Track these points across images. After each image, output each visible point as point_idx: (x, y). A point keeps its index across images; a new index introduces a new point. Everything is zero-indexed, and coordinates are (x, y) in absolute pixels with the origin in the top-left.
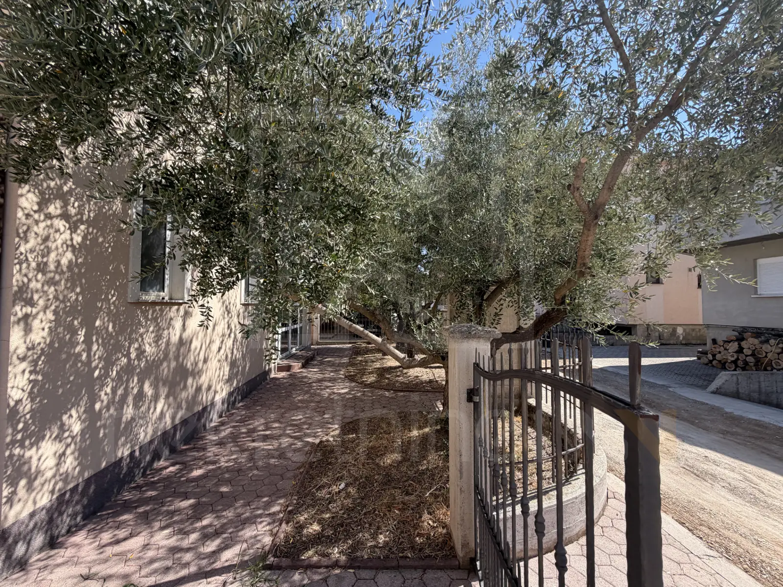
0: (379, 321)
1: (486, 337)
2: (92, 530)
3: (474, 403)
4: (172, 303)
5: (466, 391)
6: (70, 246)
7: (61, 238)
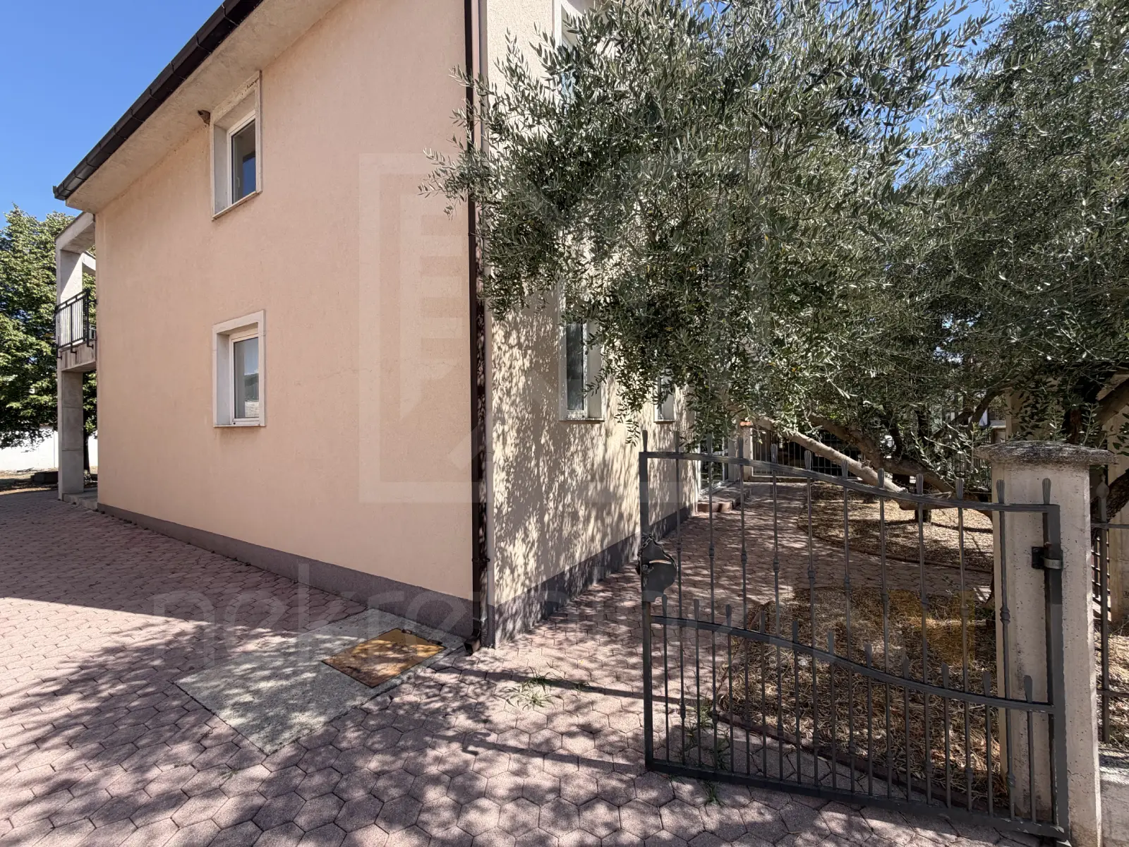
0: (856, 440)
1: (1074, 463)
2: (550, 629)
3: (1047, 571)
4: (592, 421)
5: (1030, 551)
6: (523, 371)
7: (518, 364)
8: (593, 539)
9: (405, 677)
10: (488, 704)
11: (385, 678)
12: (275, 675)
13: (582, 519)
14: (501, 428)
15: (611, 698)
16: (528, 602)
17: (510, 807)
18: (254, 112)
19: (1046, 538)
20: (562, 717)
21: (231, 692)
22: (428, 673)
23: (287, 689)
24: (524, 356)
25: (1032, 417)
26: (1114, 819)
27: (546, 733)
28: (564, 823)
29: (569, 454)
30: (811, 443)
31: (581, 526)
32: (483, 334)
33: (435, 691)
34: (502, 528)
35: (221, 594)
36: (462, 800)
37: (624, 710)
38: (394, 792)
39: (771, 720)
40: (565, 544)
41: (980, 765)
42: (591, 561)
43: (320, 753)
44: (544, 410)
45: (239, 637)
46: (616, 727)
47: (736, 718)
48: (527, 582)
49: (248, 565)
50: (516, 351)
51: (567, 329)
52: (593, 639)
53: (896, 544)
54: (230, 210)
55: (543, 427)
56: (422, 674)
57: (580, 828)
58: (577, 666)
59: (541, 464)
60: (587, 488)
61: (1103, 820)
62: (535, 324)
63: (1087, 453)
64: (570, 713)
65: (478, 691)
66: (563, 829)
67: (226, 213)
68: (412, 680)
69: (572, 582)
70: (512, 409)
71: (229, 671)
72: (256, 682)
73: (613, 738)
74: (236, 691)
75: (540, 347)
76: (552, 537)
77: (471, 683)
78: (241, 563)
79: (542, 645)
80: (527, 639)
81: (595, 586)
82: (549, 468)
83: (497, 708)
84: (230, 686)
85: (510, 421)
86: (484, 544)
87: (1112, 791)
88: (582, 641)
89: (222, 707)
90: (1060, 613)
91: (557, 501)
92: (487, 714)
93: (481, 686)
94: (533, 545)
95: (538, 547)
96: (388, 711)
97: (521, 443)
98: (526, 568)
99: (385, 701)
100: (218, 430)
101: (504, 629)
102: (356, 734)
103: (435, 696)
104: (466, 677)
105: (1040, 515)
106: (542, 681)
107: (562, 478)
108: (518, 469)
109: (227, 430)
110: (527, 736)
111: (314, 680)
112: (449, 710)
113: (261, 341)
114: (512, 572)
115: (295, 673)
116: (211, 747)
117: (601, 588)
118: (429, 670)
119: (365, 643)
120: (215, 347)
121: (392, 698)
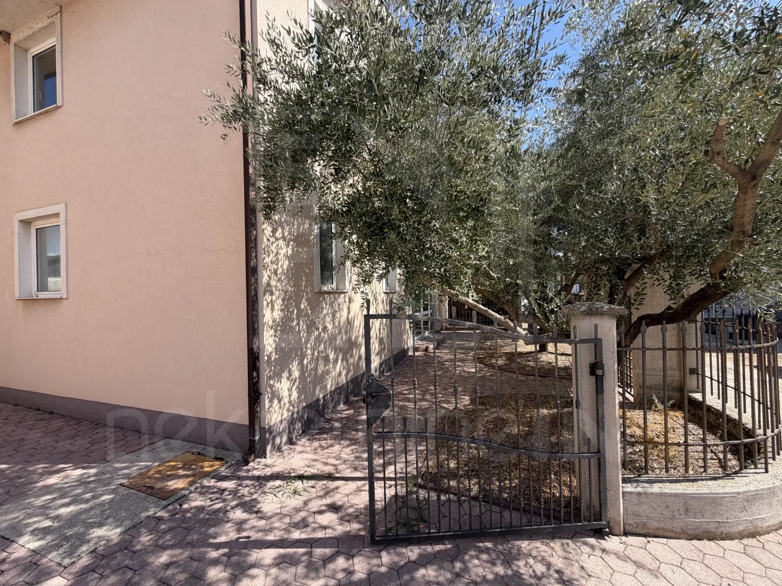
0: (503, 303)
1: (610, 314)
2: (309, 440)
3: (597, 376)
4: (338, 292)
5: (588, 365)
6: (287, 256)
7: (283, 252)
8: (340, 374)
9: (192, 489)
10: (260, 499)
11: (176, 491)
12: (75, 501)
13: (332, 361)
14: (270, 298)
15: (350, 482)
16: (292, 422)
17: (274, 571)
18: (54, 39)
19: (596, 358)
20: (315, 500)
21: (30, 521)
22: (212, 482)
23: (86, 511)
24: (288, 247)
25: (594, 288)
26: (629, 512)
27: (303, 514)
28: (313, 575)
29: (322, 316)
30: (475, 306)
31: (331, 366)
32: (255, 229)
33: (217, 495)
34: (271, 370)
35: (23, 440)
36: (237, 573)
37: (359, 490)
38: (182, 577)
39: (453, 483)
40: (320, 379)
41: (566, 493)
42: (339, 390)
43: (116, 558)
44: (303, 285)
45: (40, 474)
46: (353, 502)
47: (431, 485)
48: (291, 408)
49: (51, 413)
50: (281, 242)
51: (321, 228)
52: (339, 444)
53: (529, 366)
54: (31, 118)
55: (303, 297)
56: (207, 484)
57: (325, 576)
58: (326, 464)
59: (301, 323)
60: (335, 339)
61: (624, 513)
62: (296, 223)
63: (614, 309)
64: (321, 497)
65: (252, 491)
66: (313, 579)
67: (27, 119)
68: (199, 490)
69: (325, 406)
70: (278, 284)
71: (29, 503)
72: (56, 509)
73: (351, 510)
74: (36, 519)
75: (300, 240)
76: (309, 376)
77: (247, 486)
78: (44, 412)
79: (302, 452)
80: (291, 449)
81: (342, 406)
82: (307, 325)
83: (266, 501)
84: (30, 516)
85: (277, 293)
86: (257, 382)
87: (628, 497)
88: (331, 446)
89: (21, 535)
90: (603, 400)
91: (313, 350)
92: (258, 507)
93: (255, 487)
94: (295, 381)
95: (299, 382)
96: (177, 516)
97: (286, 308)
98: (290, 398)
99: (175, 509)
100: (21, 302)
101: (273, 444)
102: (149, 538)
103: (217, 499)
104: (243, 482)
105: (593, 345)
106: (301, 477)
107: (317, 333)
108: (283, 327)
109: (29, 302)
110: (289, 518)
111: (112, 500)
112: (228, 508)
113: (63, 229)
114: (280, 402)
115: (94, 497)
116: (9, 570)
117: (346, 408)
118: (213, 480)
119: (159, 466)
120: (16, 231)
121: (181, 505)
